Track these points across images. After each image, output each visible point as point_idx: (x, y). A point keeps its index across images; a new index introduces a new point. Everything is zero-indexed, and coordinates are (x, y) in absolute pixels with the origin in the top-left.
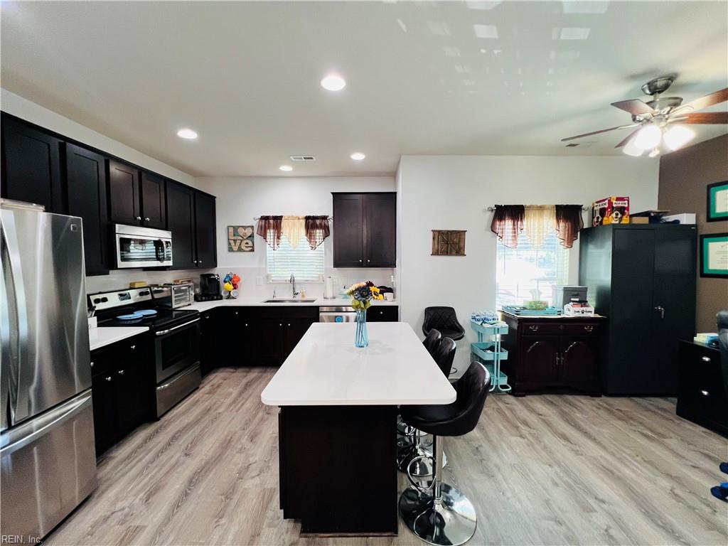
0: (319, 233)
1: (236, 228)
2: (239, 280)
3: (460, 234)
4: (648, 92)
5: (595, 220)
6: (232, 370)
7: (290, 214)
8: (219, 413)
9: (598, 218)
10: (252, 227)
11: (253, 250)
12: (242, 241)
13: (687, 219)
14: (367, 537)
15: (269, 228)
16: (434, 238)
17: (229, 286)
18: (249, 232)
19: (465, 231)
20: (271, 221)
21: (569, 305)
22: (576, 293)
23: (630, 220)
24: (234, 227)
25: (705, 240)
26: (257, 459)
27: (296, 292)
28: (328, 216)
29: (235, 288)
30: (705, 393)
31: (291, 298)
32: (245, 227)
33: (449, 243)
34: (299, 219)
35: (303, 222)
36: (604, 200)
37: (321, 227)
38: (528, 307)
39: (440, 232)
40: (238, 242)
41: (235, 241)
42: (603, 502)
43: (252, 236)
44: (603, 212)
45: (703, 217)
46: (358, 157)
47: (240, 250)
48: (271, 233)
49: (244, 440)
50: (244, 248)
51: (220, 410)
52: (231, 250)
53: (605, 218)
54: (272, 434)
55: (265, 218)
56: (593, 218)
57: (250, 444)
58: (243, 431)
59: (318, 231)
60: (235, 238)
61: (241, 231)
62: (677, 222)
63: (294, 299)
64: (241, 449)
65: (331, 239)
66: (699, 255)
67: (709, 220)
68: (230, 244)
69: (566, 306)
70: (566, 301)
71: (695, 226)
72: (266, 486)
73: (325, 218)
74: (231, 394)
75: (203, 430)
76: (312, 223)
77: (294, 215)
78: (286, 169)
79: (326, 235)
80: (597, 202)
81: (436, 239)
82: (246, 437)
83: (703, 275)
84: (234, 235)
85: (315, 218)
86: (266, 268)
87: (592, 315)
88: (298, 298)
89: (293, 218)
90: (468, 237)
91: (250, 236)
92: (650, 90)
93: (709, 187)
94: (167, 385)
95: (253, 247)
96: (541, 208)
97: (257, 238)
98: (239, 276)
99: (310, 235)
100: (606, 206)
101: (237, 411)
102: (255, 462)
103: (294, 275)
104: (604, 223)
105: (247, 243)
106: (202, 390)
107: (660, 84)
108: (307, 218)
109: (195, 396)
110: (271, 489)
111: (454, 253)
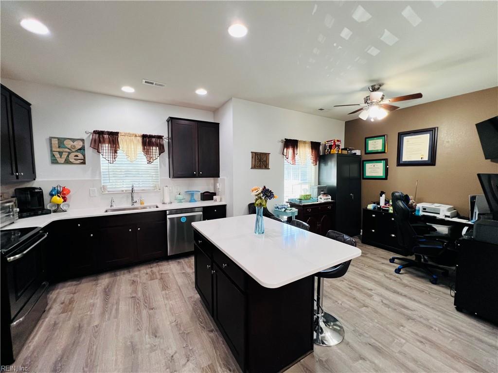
0: (155, 150)
1: (61, 141)
2: (69, 192)
3: (266, 155)
4: (371, 90)
5: (327, 151)
6: (74, 283)
7: (127, 131)
8: (97, 326)
9: (328, 150)
10: (83, 140)
11: (84, 163)
12: (69, 153)
13: (358, 152)
14: (299, 361)
15: (104, 142)
16: (252, 157)
17: (57, 199)
18: (79, 145)
19: (269, 154)
20: (106, 136)
21: (321, 196)
22: (322, 189)
23: (342, 152)
24: (59, 139)
25: (365, 162)
26: (174, 349)
27: (135, 201)
28: (163, 136)
29: (65, 201)
30: (373, 231)
31: (130, 206)
32: (73, 140)
33: (260, 161)
34: (136, 136)
35: (140, 139)
36: (331, 141)
37: (157, 145)
38: (303, 199)
39: (256, 153)
40: (65, 155)
41: (61, 153)
42: (371, 290)
43: (82, 149)
44: (331, 147)
45: (364, 152)
46: (201, 92)
47: (67, 162)
48: (106, 147)
49: (148, 339)
50: (72, 160)
51: (96, 323)
52: (54, 161)
53: (332, 150)
54: (171, 323)
55: (100, 133)
56: (325, 149)
57: (157, 340)
58: (139, 332)
59: (154, 148)
60: (61, 150)
61: (68, 144)
62: (355, 153)
63: (133, 207)
64: (151, 347)
65: (166, 154)
66: (362, 169)
67: (366, 153)
68: (53, 156)
69: (319, 197)
70: (319, 194)
71: (361, 156)
72: (202, 366)
73: (160, 137)
74: (93, 305)
75: (90, 348)
76: (148, 141)
77: (132, 132)
78: (128, 90)
79: (162, 151)
80: (327, 142)
81: (254, 158)
82: (147, 336)
83: (364, 179)
84: (59, 147)
85: (151, 137)
86: (100, 181)
87: (330, 200)
88: (136, 205)
89: (130, 135)
90: (271, 157)
91: (80, 149)
92: (372, 89)
93: (366, 138)
94: (21, 319)
95: (84, 160)
96: (305, 142)
97: (89, 152)
98: (69, 189)
99: (147, 152)
100: (333, 144)
101: (116, 317)
102: (175, 353)
103: (134, 185)
104: (332, 152)
105: (77, 156)
106: (52, 311)
107: (376, 87)
108: (144, 136)
109: (47, 320)
110: (209, 366)
111: (264, 167)
